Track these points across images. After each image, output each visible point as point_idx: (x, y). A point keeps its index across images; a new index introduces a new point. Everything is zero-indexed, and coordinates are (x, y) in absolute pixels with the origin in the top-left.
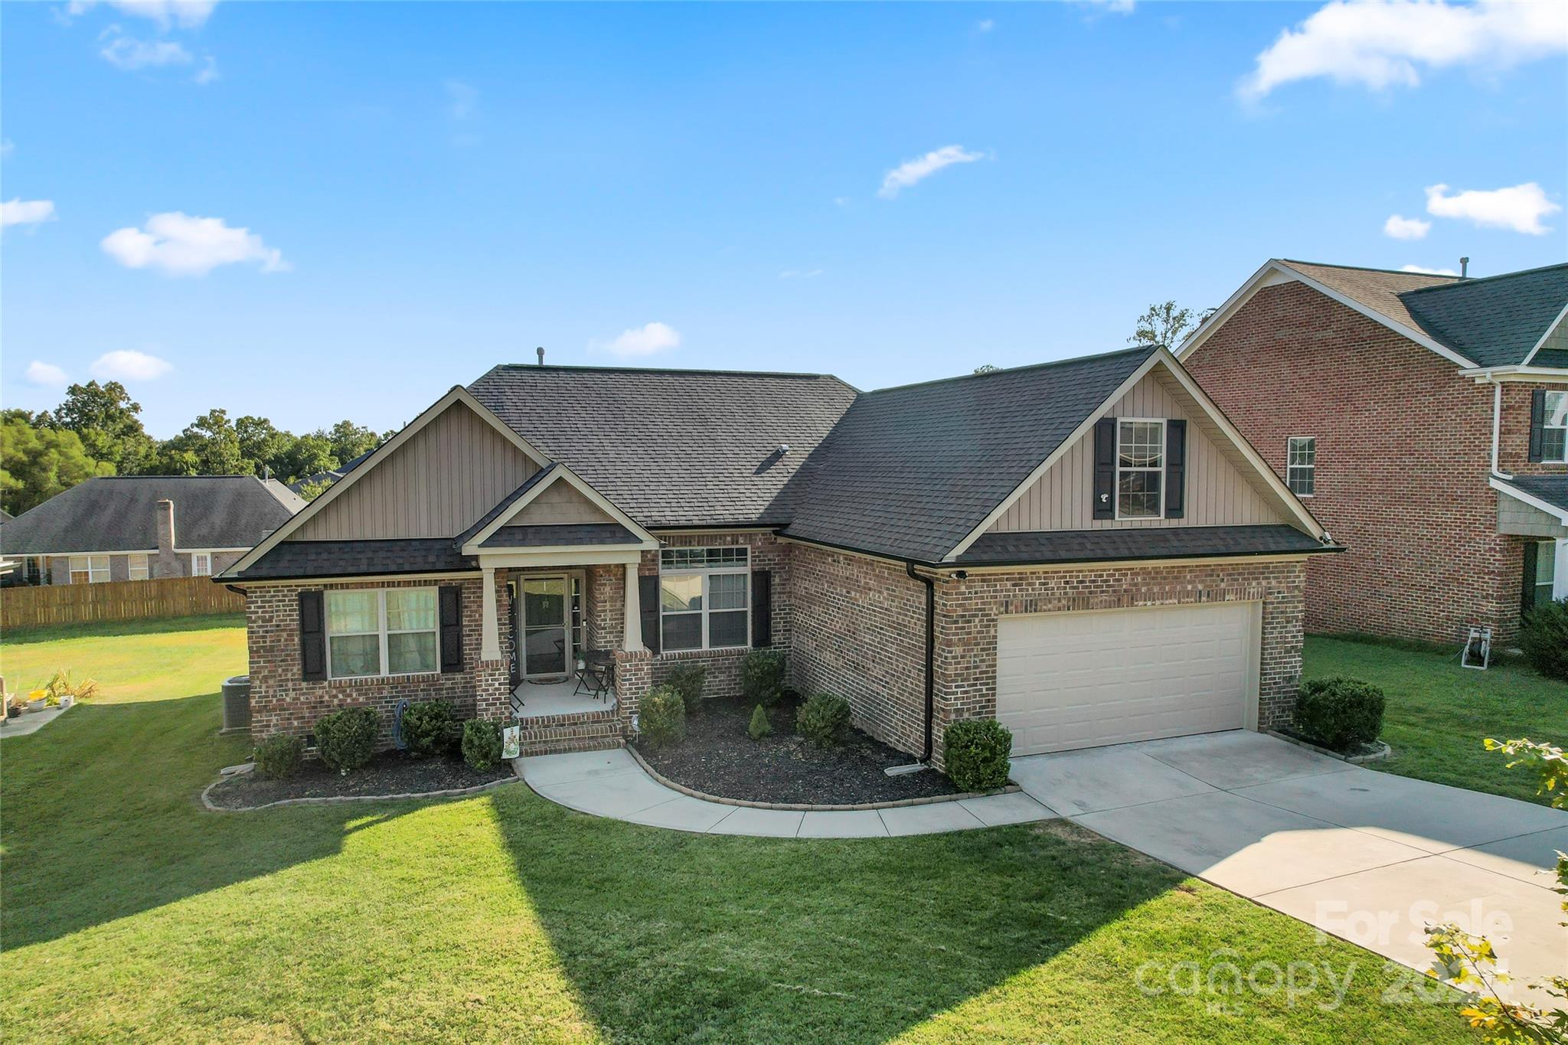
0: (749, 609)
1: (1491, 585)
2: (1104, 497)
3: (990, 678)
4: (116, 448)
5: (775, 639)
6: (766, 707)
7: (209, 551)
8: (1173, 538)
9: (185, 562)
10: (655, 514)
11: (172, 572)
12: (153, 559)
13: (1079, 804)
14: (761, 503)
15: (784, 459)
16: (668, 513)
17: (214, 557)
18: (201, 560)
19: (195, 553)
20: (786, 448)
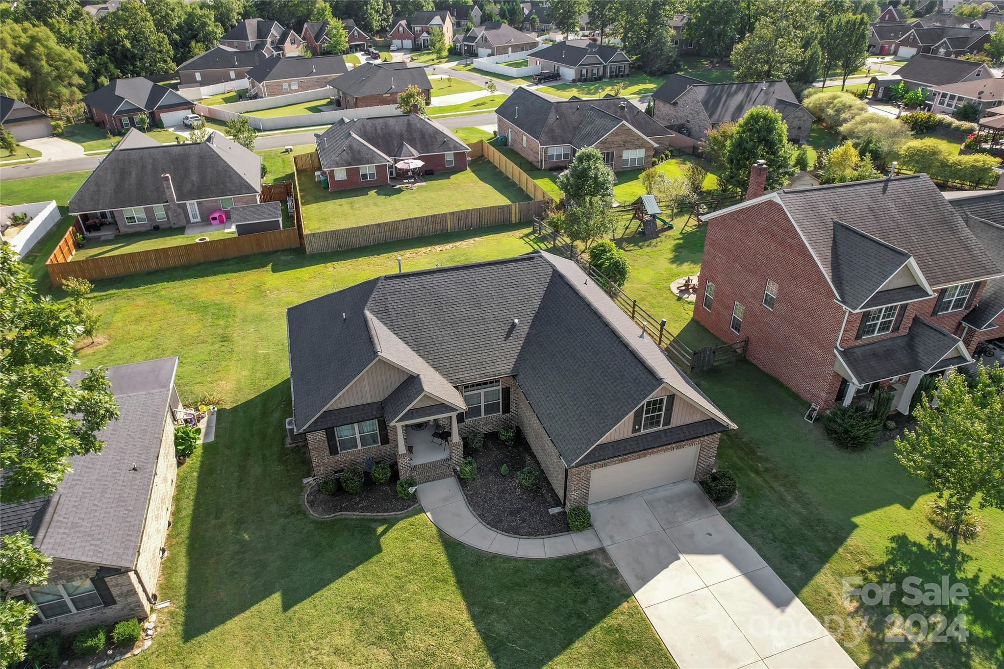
0: (501, 401)
1: (826, 387)
2: (637, 427)
3: (588, 487)
4: (74, 32)
5: (511, 410)
6: (508, 466)
7: (195, 201)
8: (663, 436)
9: (184, 207)
10: (461, 376)
11: (178, 215)
12: (167, 209)
13: (611, 538)
14: (505, 362)
15: (517, 328)
16: (466, 375)
17: (199, 203)
18: (192, 206)
19: (188, 202)
20: (516, 321)
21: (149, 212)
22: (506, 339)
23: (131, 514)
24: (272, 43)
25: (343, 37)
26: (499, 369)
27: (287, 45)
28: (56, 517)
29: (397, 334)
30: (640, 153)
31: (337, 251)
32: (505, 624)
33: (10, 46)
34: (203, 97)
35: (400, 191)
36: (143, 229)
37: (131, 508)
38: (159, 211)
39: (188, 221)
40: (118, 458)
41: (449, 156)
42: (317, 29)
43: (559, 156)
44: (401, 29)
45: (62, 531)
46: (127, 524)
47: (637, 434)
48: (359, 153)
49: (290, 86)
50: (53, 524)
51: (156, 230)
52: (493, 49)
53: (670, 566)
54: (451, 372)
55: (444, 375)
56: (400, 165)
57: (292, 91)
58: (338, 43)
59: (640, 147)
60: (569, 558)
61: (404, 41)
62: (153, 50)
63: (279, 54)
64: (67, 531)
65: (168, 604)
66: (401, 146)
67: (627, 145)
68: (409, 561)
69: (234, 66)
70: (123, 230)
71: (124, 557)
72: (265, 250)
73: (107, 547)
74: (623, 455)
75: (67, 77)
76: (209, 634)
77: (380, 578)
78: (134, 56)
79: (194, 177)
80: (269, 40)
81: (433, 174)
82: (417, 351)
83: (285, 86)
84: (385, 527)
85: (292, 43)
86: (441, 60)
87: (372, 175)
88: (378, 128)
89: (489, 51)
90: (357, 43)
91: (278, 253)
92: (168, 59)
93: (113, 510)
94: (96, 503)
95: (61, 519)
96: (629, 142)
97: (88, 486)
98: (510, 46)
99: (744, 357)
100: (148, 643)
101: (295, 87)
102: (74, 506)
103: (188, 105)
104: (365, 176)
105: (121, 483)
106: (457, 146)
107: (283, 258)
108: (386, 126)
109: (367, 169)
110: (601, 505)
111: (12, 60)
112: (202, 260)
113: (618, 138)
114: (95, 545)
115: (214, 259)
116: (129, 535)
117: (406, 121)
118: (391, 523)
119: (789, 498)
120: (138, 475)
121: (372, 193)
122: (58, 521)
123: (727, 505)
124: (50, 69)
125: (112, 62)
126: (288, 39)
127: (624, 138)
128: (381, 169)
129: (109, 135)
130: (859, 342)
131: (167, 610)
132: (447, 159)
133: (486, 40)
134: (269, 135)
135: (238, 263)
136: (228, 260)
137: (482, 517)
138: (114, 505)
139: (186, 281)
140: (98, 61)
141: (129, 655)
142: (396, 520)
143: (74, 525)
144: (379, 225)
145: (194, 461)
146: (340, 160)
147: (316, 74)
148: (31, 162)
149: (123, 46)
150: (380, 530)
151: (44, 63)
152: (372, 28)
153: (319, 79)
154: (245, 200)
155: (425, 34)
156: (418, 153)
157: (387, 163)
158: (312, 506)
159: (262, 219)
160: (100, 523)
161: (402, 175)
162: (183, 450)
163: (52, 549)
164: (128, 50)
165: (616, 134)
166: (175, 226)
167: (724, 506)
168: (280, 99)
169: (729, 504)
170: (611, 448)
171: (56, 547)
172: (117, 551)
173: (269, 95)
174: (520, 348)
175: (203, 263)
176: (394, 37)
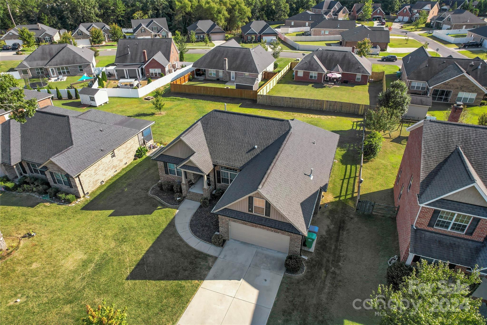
2: (250, 209)
7: (234, 72)
8: (264, 220)
9: (229, 73)
10: (218, 161)
11: (227, 76)
12: (223, 72)
13: (225, 256)
14: (240, 162)
15: (255, 150)
16: (221, 161)
17: (236, 73)
18: (233, 73)
19: (232, 72)
20: (256, 146)
21: (217, 72)
22: (247, 153)
23: (88, 162)
24: (333, 12)
25: (370, 12)
26: (236, 164)
27: (340, 13)
28: (65, 153)
29: (205, 135)
30: (473, 96)
31: (270, 105)
32: (153, 259)
33: (228, 5)
34: (289, 32)
35: (325, 87)
36: (214, 79)
37: (89, 161)
38: (221, 74)
39: (230, 80)
40: (100, 144)
41: (359, 76)
42: (359, 7)
43: (418, 88)
44: (405, 10)
45: (63, 157)
46: (83, 164)
47: (250, 213)
48: (312, 65)
49: (325, 32)
50: (63, 154)
51: (218, 80)
52: (452, 26)
53: (232, 281)
54: (216, 158)
55: (212, 158)
56: (329, 75)
57: (325, 35)
58: (366, 15)
59: (473, 92)
60: (200, 253)
61: (404, 17)
62: (282, 10)
63: (335, 18)
64: (65, 158)
65: (89, 197)
66: (336, 65)
67: (463, 89)
68: (154, 222)
69: (309, 20)
70: (207, 78)
71: (73, 173)
72: (243, 97)
73: (72, 168)
74: (239, 219)
75: (243, 18)
76: (87, 211)
77: (140, 222)
78: (275, 13)
79: (238, 62)
80: (332, 10)
81: (347, 83)
82: (208, 144)
83: (323, 32)
84: (161, 207)
85: (343, 13)
86: (417, 29)
87: (315, 77)
88: (329, 55)
89: (449, 27)
90: (378, 16)
91: (247, 100)
92: (286, 15)
93: (83, 158)
94: (80, 154)
95: (66, 153)
96: (465, 87)
97: (83, 148)
98: (465, 25)
99: (395, 217)
100: (74, 205)
101: (327, 33)
102: (73, 152)
103: (275, 34)
104: (311, 77)
105: (93, 152)
106: (365, 71)
107: (247, 102)
108: (333, 55)
109: (314, 74)
110: (236, 242)
111: (226, 11)
112: (219, 95)
113: (457, 83)
114: (68, 165)
115: (224, 96)
116: (81, 168)
117: (344, 54)
118: (164, 206)
119: (326, 290)
120: (101, 152)
121: (311, 85)
122: (65, 154)
123: (291, 275)
124: (239, 15)
125: (265, 14)
126: (342, 11)
127: (462, 84)
128: (320, 75)
129: (241, 43)
130: (430, 229)
131: (87, 199)
132: (357, 77)
133: (449, 20)
134: (298, 52)
135: (230, 100)
136: (228, 97)
137: (192, 221)
138: (85, 157)
139: (208, 102)
140: (260, 13)
141: (67, 205)
142: (167, 207)
143: (68, 157)
144: (290, 98)
145: (139, 160)
146: (302, 67)
147: (339, 28)
148: (209, 48)
149: (272, 8)
150: (159, 207)
151: (237, 12)
152: (394, 9)
153: (339, 31)
154: (253, 76)
155: (418, 14)
156: (342, 71)
157: (323, 73)
158: (152, 190)
159: (246, 84)
160: (76, 160)
161: (331, 80)
162: (138, 155)
163: (56, 160)
164: (273, 10)
165: (457, 80)
166: (224, 80)
167: (289, 274)
168: (317, 37)
169: (292, 275)
170: (235, 213)
171: (58, 160)
172: (73, 170)
173: (314, 35)
174: (250, 159)
175: (219, 97)
176: (400, 15)
